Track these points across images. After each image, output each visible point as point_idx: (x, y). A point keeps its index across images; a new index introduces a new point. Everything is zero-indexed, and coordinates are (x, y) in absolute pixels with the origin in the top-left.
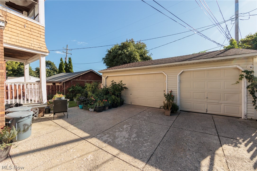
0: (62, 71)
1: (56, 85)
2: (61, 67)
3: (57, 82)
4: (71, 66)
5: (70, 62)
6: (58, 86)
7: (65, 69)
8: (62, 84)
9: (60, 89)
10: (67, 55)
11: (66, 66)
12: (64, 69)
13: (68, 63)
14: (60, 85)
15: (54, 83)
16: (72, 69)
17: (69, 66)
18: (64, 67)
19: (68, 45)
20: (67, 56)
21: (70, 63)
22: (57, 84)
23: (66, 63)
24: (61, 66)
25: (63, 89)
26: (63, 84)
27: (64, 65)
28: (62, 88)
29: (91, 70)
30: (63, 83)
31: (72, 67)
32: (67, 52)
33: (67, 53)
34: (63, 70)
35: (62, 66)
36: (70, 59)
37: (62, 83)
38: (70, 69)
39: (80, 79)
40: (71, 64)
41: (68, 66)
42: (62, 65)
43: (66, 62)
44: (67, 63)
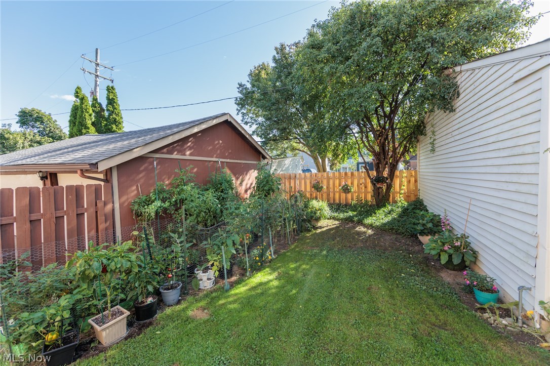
0: (84, 131)
1: (60, 184)
2: (81, 116)
3: (70, 168)
4: (117, 115)
5: (111, 102)
6: (77, 191)
7: (93, 124)
8: (101, 176)
9: (92, 210)
10: (96, 81)
11: (99, 114)
12: (89, 122)
13: (104, 107)
14: (88, 186)
15: (50, 177)
16: (120, 126)
17: (110, 115)
18: (90, 115)
19: (99, 51)
20: (96, 85)
21: (113, 106)
22: (65, 180)
23: (97, 105)
24: (79, 113)
25: (109, 207)
26: (107, 180)
27: (91, 111)
28: (105, 204)
29: (224, 114)
30: (108, 172)
31: (122, 118)
32: (98, 73)
33: (97, 76)
34: (88, 128)
35: (83, 112)
36: (110, 90)
37: (100, 170)
38: (114, 126)
39: (188, 153)
40: (116, 109)
41: (106, 114)
42: (82, 108)
43: (95, 100)
44: (100, 105)
